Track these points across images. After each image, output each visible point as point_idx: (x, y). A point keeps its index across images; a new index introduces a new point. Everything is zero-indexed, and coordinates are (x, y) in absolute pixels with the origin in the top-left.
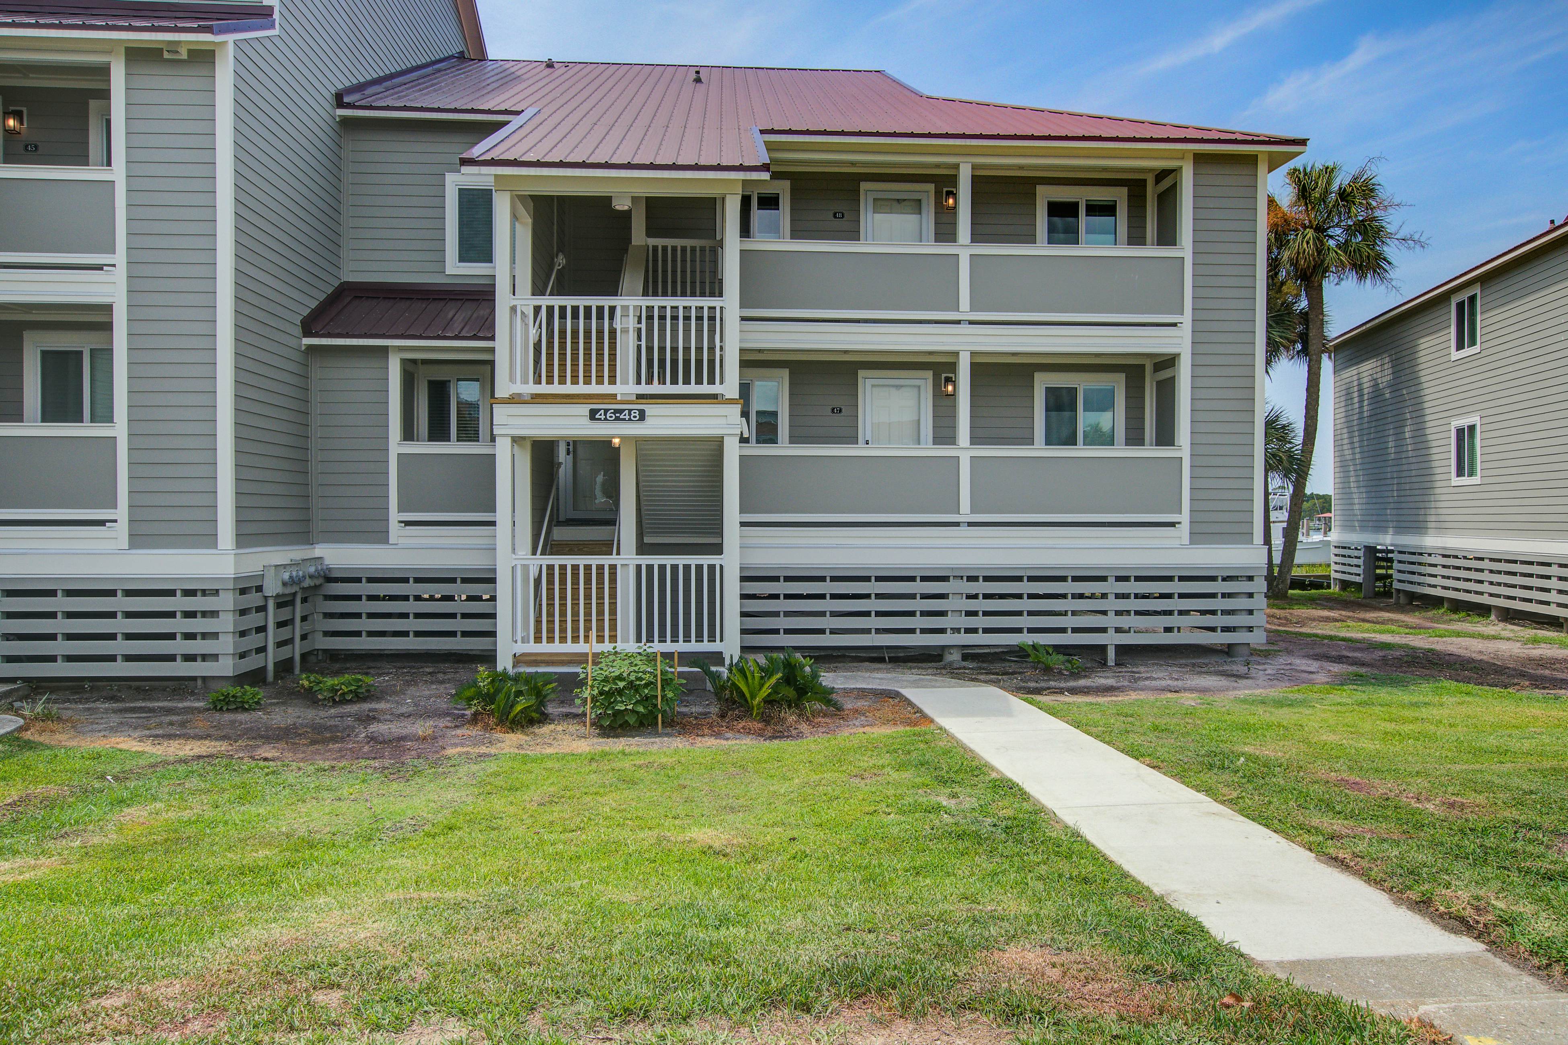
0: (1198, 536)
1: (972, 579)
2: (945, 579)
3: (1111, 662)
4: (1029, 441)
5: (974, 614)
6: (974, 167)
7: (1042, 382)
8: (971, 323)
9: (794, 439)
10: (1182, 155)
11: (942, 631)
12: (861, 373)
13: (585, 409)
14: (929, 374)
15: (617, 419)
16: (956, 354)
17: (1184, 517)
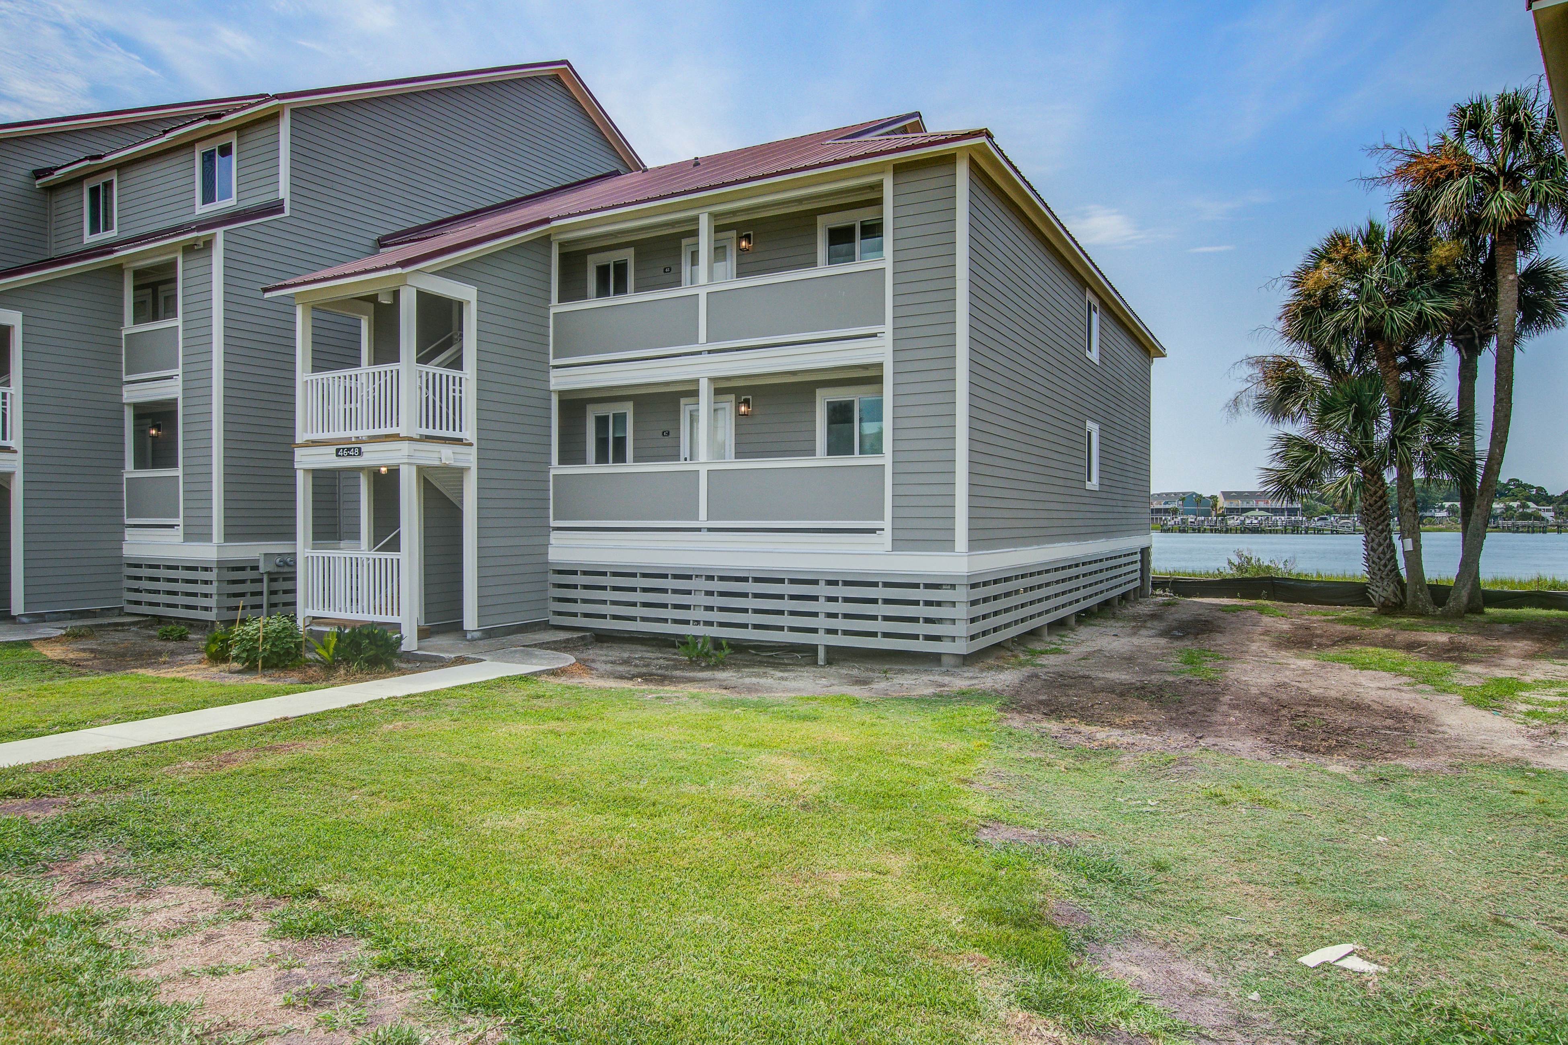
0: (900, 543)
1: (710, 578)
2: (689, 577)
3: (821, 663)
4: (811, 452)
5: (711, 608)
6: (714, 216)
7: (823, 399)
8: (710, 352)
9: (637, 459)
10: (880, 169)
11: (687, 622)
12: (683, 401)
13: (333, 450)
14: (732, 397)
15: (349, 455)
16: (696, 381)
17: (887, 523)
